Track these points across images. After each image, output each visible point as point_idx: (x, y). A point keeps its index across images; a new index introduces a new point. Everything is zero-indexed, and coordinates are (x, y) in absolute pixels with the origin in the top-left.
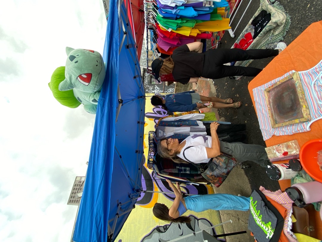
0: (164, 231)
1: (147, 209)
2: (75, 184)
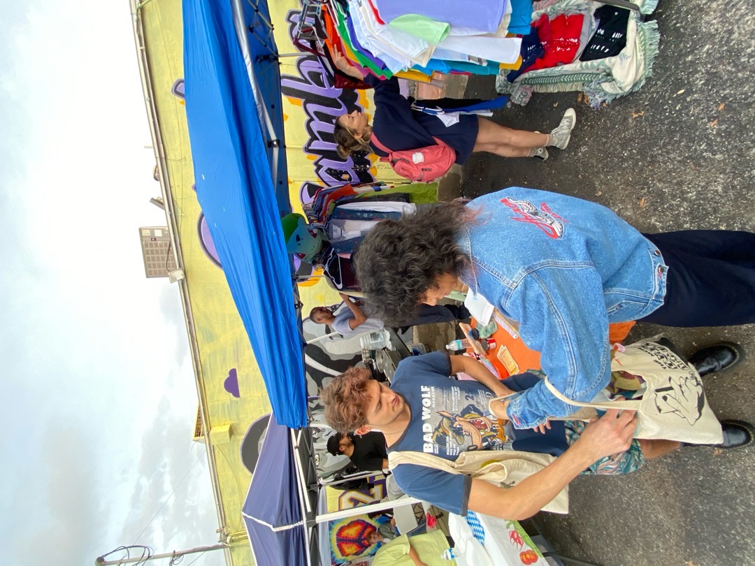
1: (304, 288)
2: (144, 243)
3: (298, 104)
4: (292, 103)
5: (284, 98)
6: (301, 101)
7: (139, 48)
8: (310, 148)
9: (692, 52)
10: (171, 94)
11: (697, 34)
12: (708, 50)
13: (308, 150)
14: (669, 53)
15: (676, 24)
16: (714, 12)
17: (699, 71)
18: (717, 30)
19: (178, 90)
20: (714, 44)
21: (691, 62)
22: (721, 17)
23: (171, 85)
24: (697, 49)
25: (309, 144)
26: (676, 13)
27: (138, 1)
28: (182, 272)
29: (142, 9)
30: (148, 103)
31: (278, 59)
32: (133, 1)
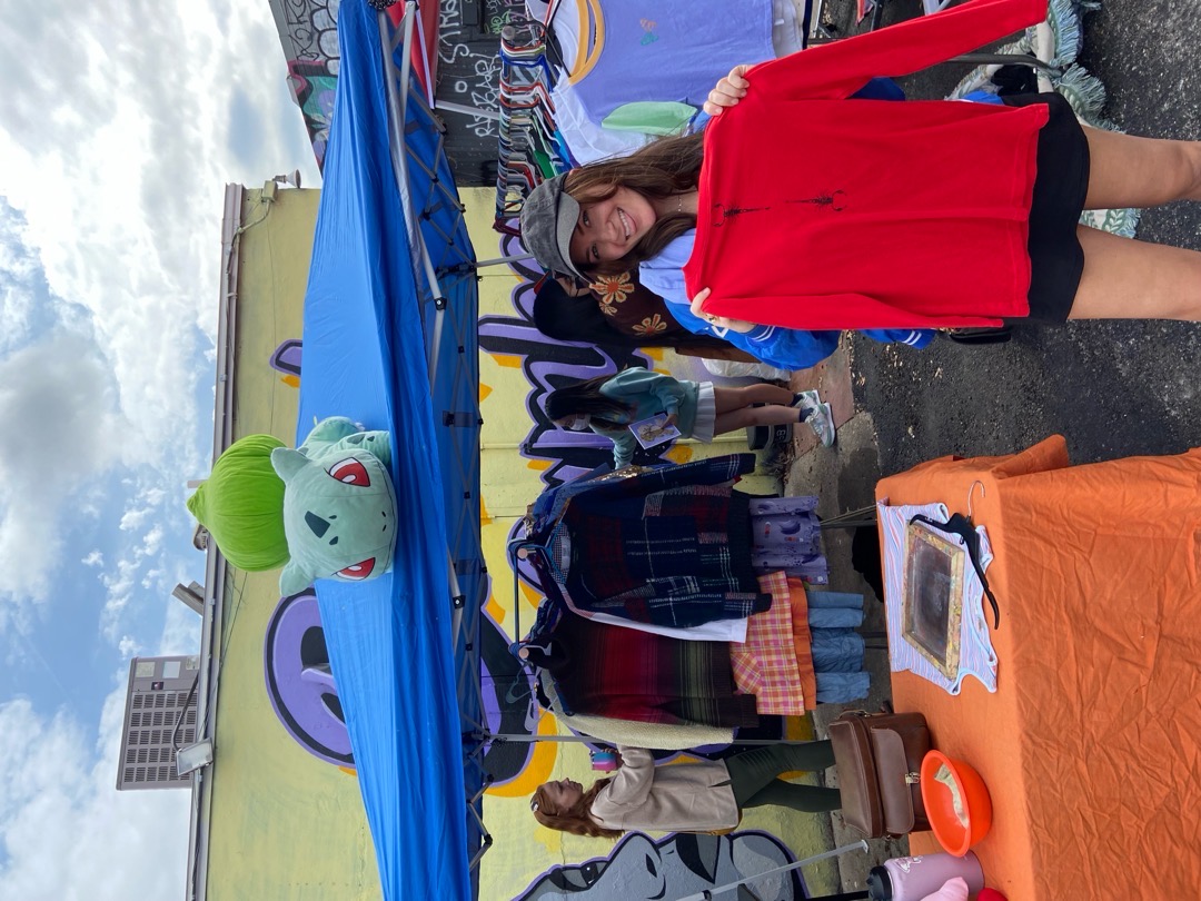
1: (506, 801)
2: (134, 694)
3: (513, 365)
4: (501, 363)
5: (484, 356)
6: (520, 359)
7: (226, 295)
8: (535, 446)
9: (1165, 97)
10: (270, 367)
11: (1163, 71)
12: (1185, 84)
13: (530, 449)
14: (1136, 110)
15: (1130, 68)
16: (1173, 32)
17: (1186, 120)
18: (1185, 54)
19: (281, 359)
20: (1189, 74)
21: (1170, 111)
22: (1183, 35)
23: (272, 351)
24: (1171, 90)
25: (534, 437)
26: (1126, 54)
27: (238, 222)
28: (206, 749)
29: (242, 235)
30: (222, 385)
31: (475, 270)
32: (229, 223)
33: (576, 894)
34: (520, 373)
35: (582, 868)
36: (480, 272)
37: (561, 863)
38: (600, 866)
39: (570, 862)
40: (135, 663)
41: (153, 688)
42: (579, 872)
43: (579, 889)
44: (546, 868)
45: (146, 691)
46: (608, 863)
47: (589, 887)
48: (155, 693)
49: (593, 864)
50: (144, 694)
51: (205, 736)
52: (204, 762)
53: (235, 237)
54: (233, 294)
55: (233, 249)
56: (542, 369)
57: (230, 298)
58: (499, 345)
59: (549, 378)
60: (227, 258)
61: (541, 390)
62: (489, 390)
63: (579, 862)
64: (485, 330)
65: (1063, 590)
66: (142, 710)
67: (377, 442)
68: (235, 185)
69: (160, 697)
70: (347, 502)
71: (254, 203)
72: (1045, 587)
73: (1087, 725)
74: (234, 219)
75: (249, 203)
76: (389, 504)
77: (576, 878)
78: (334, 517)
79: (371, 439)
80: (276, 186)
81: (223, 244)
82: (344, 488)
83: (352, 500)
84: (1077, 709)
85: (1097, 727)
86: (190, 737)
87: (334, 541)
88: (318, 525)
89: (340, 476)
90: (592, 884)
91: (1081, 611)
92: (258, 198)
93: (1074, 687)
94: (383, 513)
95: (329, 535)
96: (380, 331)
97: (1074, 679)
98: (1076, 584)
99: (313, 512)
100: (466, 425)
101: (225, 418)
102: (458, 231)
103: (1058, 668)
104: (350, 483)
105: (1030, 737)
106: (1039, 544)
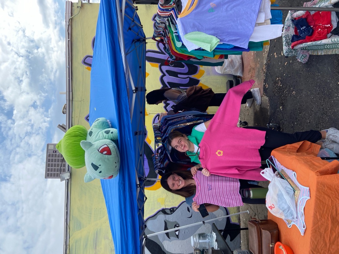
0: (171, 213)
1: (150, 191)
2: (48, 154)
3: (156, 67)
4: (152, 66)
5: (148, 64)
6: (158, 64)
7: (67, 40)
10: (82, 64)
27: (70, 14)
28: (69, 174)
29: (72, 19)
30: (68, 69)
31: (145, 41)
32: (67, 14)
33: (168, 215)
34: (158, 69)
35: (170, 209)
36: (147, 41)
37: (164, 208)
38: (175, 209)
39: (167, 207)
40: (48, 145)
41: (53, 152)
42: (169, 210)
43: (169, 214)
44: (160, 209)
45: (51, 153)
46: (177, 208)
47: (172, 214)
48: (54, 154)
49: (173, 208)
50: (51, 154)
51: (68, 170)
52: (68, 178)
53: (69, 20)
54: (70, 39)
55: (69, 24)
56: (165, 68)
57: (69, 41)
58: (152, 60)
59: (167, 71)
60: (67, 27)
61: (164, 75)
62: (148, 74)
63: (169, 208)
64: (148, 54)
65: (331, 210)
66: (51, 158)
67: (114, 134)
68: (69, 1)
69: (56, 155)
70: (104, 161)
71: (75, 8)
72: (325, 209)
73: (330, 249)
74: (69, 14)
75: (73, 8)
76: (118, 159)
77: (168, 211)
78: (100, 165)
79: (112, 133)
80: (82, 2)
81: (66, 22)
82: (103, 156)
83: (106, 160)
84: (328, 245)
85: (333, 250)
86: (64, 170)
87: (100, 172)
88: (96, 167)
89: (102, 152)
90: (172, 213)
91: (335, 216)
92: (76, 6)
93: (329, 239)
94: (116, 163)
95: (99, 170)
96: (115, 100)
97: (329, 237)
98: (335, 209)
99: (94, 163)
100: (142, 91)
101: (69, 79)
102: (140, 31)
103: (325, 233)
104: (105, 154)
105: (312, 252)
106: (326, 197)
